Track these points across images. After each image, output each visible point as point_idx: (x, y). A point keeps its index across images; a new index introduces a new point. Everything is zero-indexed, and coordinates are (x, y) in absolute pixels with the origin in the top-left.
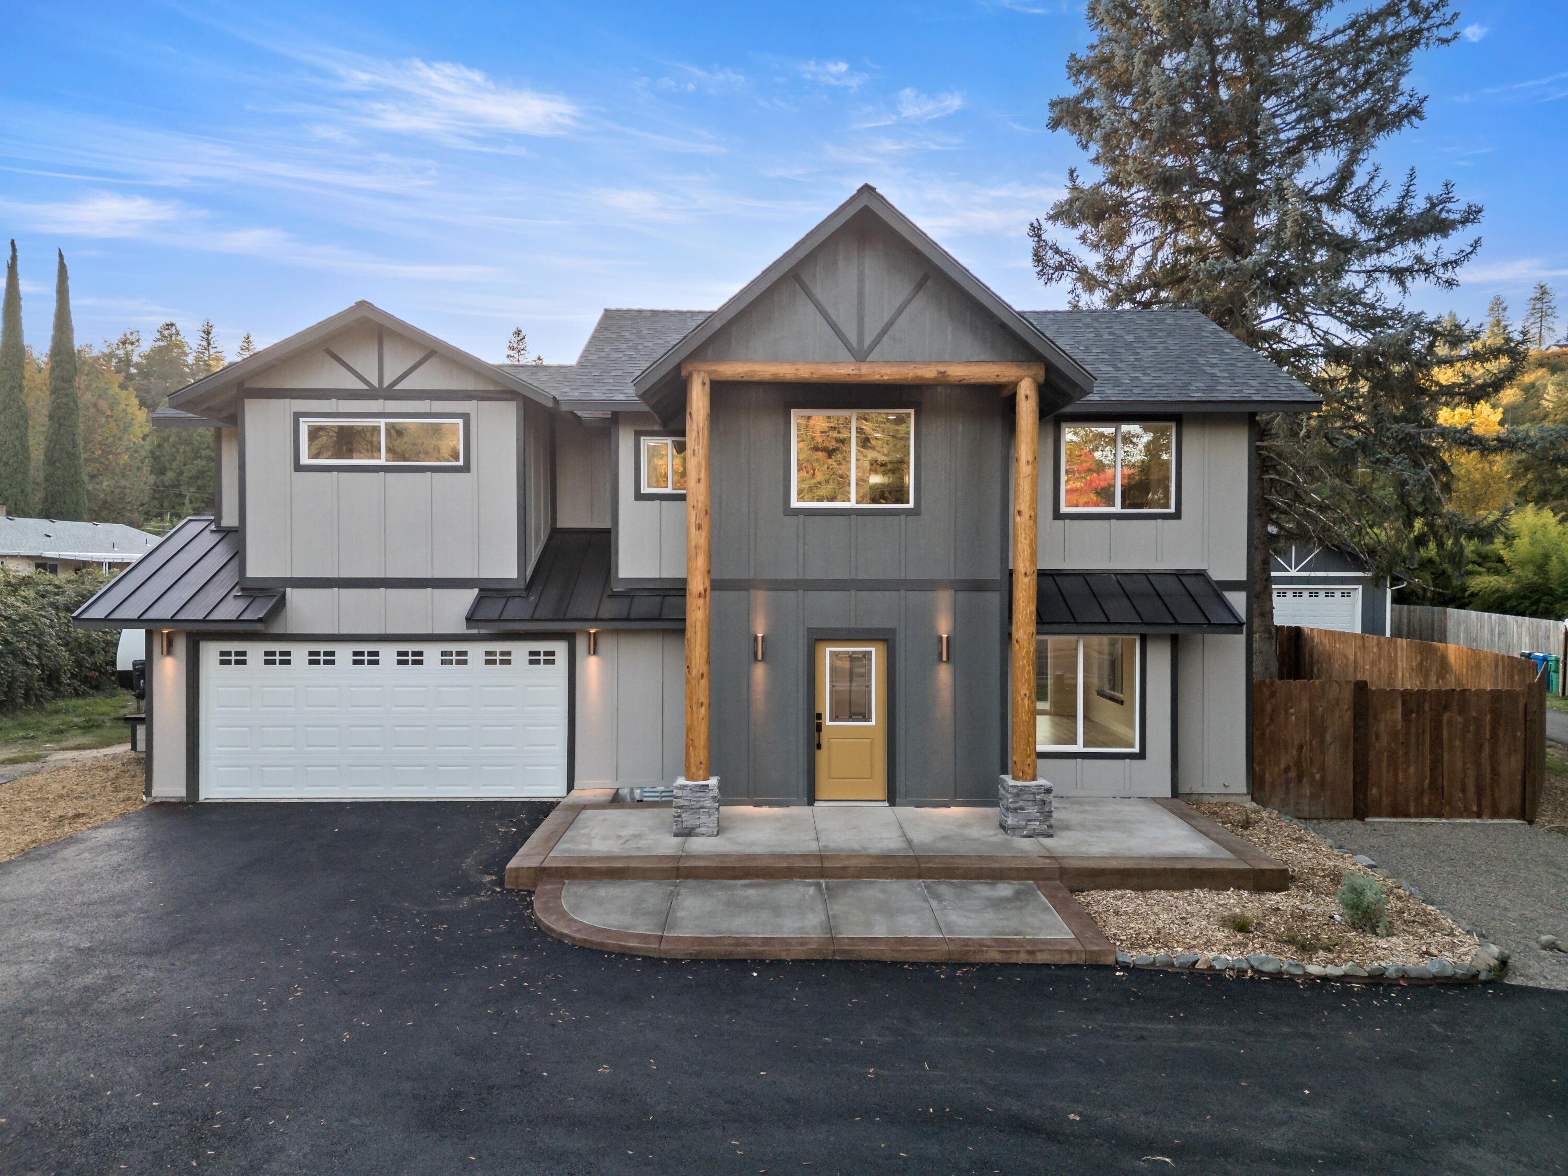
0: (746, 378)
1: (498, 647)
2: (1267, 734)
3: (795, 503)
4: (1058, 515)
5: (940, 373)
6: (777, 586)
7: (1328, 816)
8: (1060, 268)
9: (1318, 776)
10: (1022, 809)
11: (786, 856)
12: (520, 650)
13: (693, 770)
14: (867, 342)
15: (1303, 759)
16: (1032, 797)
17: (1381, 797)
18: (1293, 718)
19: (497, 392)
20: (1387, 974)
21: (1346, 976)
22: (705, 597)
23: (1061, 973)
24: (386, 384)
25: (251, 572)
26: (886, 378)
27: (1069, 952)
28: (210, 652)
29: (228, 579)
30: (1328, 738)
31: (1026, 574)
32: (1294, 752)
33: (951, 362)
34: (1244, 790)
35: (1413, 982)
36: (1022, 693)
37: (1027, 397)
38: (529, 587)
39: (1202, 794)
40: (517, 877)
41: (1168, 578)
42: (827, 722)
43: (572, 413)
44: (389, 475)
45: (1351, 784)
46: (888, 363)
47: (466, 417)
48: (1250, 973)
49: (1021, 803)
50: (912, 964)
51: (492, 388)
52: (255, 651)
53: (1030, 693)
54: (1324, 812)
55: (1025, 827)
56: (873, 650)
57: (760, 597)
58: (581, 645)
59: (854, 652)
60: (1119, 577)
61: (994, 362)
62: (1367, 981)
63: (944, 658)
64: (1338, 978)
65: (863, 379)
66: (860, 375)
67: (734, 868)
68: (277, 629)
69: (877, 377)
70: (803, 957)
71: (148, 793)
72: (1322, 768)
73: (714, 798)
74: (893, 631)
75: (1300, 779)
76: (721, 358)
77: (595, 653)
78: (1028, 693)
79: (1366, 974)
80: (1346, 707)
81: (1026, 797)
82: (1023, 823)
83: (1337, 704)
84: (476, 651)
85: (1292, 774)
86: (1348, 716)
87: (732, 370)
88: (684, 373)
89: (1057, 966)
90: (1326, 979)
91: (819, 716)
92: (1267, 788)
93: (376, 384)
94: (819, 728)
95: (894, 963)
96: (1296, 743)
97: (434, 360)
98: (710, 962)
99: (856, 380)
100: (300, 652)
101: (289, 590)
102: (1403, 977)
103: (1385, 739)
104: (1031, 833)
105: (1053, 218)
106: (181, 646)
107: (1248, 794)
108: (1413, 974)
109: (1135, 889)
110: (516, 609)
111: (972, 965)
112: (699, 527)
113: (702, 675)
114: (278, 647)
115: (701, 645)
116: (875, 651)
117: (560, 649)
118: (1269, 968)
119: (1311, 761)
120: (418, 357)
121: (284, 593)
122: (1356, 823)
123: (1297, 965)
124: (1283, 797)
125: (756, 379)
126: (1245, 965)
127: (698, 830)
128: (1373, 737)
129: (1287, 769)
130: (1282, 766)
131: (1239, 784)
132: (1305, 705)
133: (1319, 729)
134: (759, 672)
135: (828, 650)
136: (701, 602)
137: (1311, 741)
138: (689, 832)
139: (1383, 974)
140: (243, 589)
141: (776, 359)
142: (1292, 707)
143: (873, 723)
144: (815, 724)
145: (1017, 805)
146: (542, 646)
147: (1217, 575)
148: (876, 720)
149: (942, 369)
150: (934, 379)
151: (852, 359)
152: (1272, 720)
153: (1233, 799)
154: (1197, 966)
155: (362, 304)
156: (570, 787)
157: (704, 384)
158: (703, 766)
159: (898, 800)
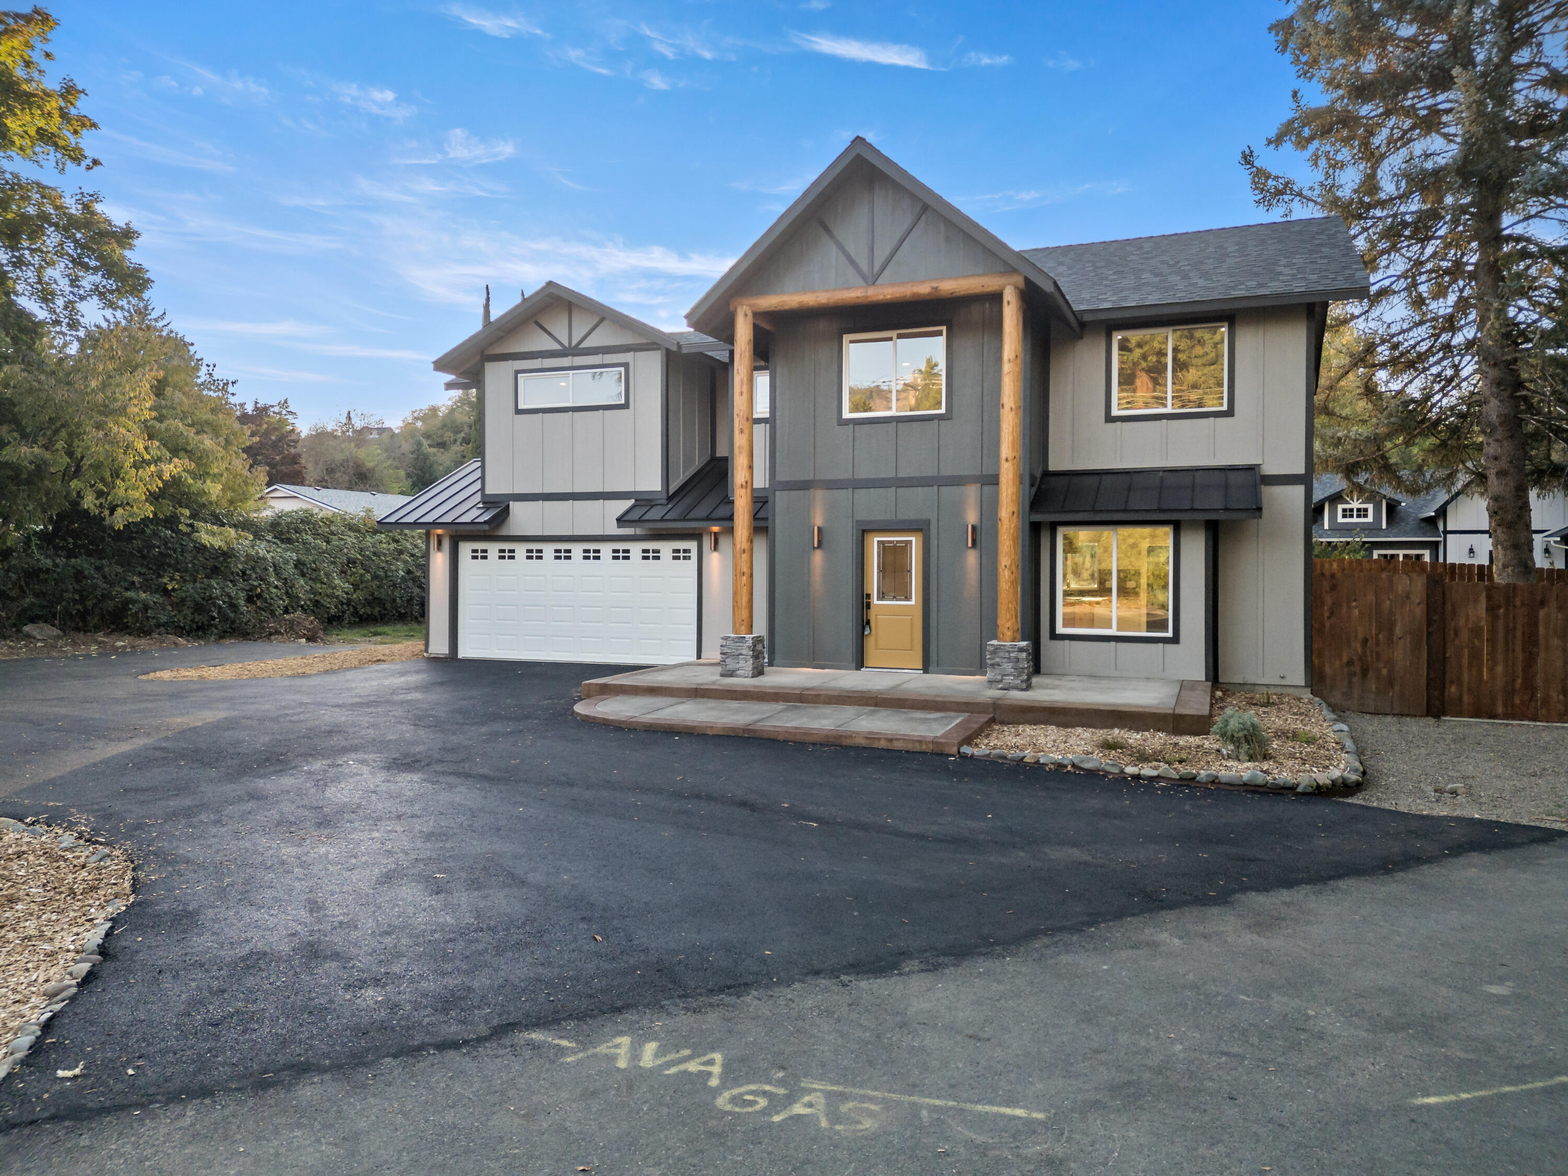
0: (779, 308)
1: (651, 545)
2: (1327, 629)
3: (847, 414)
4: (1110, 419)
5: (933, 288)
6: (832, 485)
7: (1395, 712)
8: (1279, 192)
9: (1385, 672)
10: (998, 665)
11: (783, 688)
12: (666, 548)
13: (737, 625)
14: (877, 267)
15: (1368, 653)
16: (1007, 655)
17: (1461, 696)
18: (1356, 612)
19: (648, 344)
20: (1198, 778)
21: (1158, 777)
22: (746, 487)
23: (906, 755)
24: (573, 344)
25: (488, 492)
26: (889, 297)
27: (920, 742)
28: (465, 549)
29: (478, 498)
30: (1398, 631)
31: (1007, 460)
32: (1358, 646)
33: (943, 279)
34: (1303, 683)
35: (1221, 786)
36: (1003, 564)
37: (1008, 303)
38: (670, 499)
39: (1255, 685)
40: (589, 691)
41: (1216, 472)
42: (875, 601)
43: (701, 353)
44: (576, 414)
45: (1424, 681)
46: (893, 285)
47: (626, 365)
48: (1069, 768)
49: (997, 660)
50: (795, 742)
51: (644, 341)
52: (493, 548)
53: (1011, 565)
54: (1392, 708)
55: (1001, 681)
56: (913, 539)
57: (819, 495)
58: (707, 543)
59: (898, 542)
60: (1166, 473)
61: (979, 275)
62: (1176, 783)
63: (970, 545)
64: (1151, 779)
65: (870, 299)
66: (867, 297)
67: (735, 691)
68: (503, 532)
69: (881, 297)
70: (721, 733)
71: (426, 650)
72: (1390, 663)
73: (749, 647)
74: (928, 522)
75: (1365, 672)
76: (761, 293)
77: (715, 549)
78: (1008, 564)
79: (1178, 777)
80: (1418, 601)
81: (1002, 654)
82: (999, 677)
83: (1408, 597)
84: (636, 549)
85: (1357, 668)
86: (1419, 611)
87: (770, 302)
88: (731, 308)
89: (907, 752)
90: (1137, 777)
91: (868, 596)
92: (1328, 681)
93: (567, 345)
94: (868, 606)
95: (784, 741)
96: (1360, 636)
97: (605, 323)
98: (655, 732)
99: (864, 301)
100: (521, 549)
101: (511, 503)
102: (1213, 782)
103: (1465, 635)
104: (1007, 686)
105: (1277, 141)
106: (446, 544)
107: (1306, 686)
108: (1224, 780)
109: (1058, 725)
110: (656, 513)
111: (841, 746)
112: (742, 431)
113: (744, 552)
114: (507, 546)
115: (743, 526)
116: (914, 540)
117: (692, 545)
118: (1087, 765)
119: (1378, 654)
120: (595, 320)
121: (508, 506)
122: (1431, 721)
123: (1113, 765)
124: (1345, 690)
125: (787, 308)
126: (1066, 762)
127: (738, 672)
128: (1452, 632)
129: (1350, 663)
130: (1345, 659)
131: (1298, 676)
132: (1371, 598)
133: (1386, 625)
134: (818, 558)
135: (876, 539)
136: (743, 491)
137: (1377, 635)
138: (731, 674)
139: (1195, 778)
140: (484, 503)
141: (805, 291)
142: (1355, 600)
143: (913, 602)
144: (864, 603)
145: (993, 662)
146: (681, 545)
147: (1270, 469)
148: (915, 600)
149: (935, 285)
150: (929, 294)
151: (864, 284)
152: (1332, 614)
153: (1290, 691)
154: (1026, 760)
155: (550, 284)
156: (699, 657)
157: (746, 315)
158: (745, 623)
159: (931, 668)
